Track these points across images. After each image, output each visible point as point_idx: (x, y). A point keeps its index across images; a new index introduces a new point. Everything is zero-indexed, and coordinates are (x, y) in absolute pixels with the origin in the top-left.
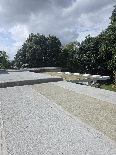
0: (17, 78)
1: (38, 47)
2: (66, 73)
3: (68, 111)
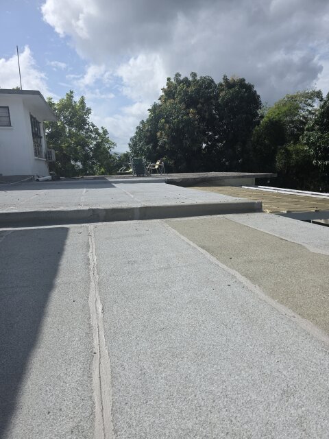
0: (136, 199)
1: (189, 113)
2: (271, 189)
3: (281, 302)
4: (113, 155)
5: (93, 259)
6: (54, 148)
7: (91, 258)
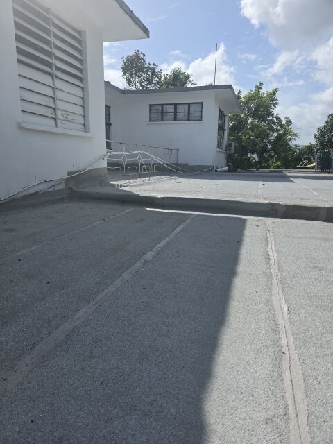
0: (321, 197)
4: (293, 147)
5: (274, 256)
6: (234, 140)
7: (270, 253)
